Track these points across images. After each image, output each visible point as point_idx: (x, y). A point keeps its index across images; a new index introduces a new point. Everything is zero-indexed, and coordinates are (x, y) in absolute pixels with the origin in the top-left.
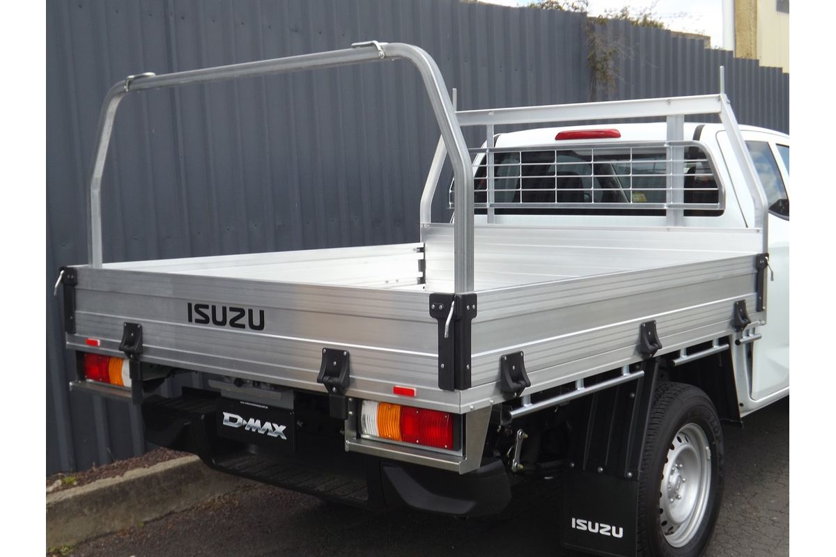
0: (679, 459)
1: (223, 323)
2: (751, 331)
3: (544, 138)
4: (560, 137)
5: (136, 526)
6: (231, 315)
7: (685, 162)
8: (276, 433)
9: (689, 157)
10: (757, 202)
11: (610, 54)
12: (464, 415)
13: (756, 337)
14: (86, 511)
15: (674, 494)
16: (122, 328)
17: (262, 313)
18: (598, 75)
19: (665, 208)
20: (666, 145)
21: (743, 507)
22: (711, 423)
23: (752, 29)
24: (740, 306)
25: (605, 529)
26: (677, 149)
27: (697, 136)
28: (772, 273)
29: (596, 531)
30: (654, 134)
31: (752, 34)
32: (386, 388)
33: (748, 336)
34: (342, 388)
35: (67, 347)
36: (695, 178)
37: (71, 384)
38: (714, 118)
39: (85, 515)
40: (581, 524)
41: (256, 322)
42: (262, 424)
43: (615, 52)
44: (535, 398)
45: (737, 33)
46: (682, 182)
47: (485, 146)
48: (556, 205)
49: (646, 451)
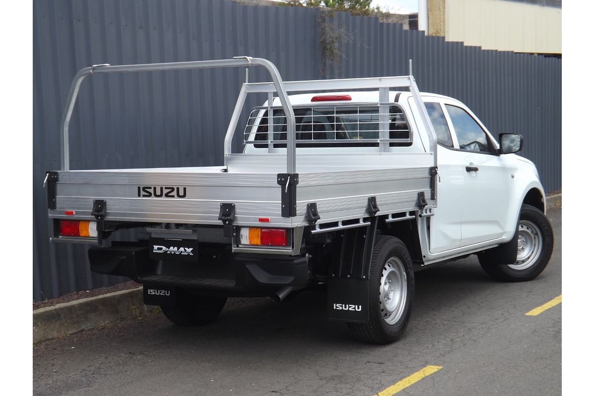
0: (389, 277)
1: (161, 196)
2: (428, 210)
3: (305, 100)
4: (314, 99)
5: (65, 336)
6: (165, 191)
7: (390, 115)
8: (187, 252)
9: (392, 112)
10: (431, 137)
11: (336, 38)
12: (293, 228)
13: (431, 214)
14: (39, 324)
15: (387, 296)
16: (92, 203)
17: (185, 189)
18: (328, 53)
19: (379, 142)
20: (379, 105)
21: (427, 319)
22: (406, 258)
23: (442, 9)
24: (421, 195)
25: (352, 308)
26: (385, 107)
27: (397, 100)
28: (439, 178)
29: (347, 309)
30: (372, 98)
31: (442, 14)
32: (254, 220)
33: (427, 213)
34: (231, 221)
35: (49, 217)
36: (396, 125)
37: (51, 239)
38: (407, 89)
39: (39, 326)
40: (338, 307)
41: (181, 193)
42: (178, 249)
43: (340, 36)
44: (322, 226)
45: (430, 13)
46: (388, 127)
47: (266, 104)
48: (313, 141)
49: (372, 267)
